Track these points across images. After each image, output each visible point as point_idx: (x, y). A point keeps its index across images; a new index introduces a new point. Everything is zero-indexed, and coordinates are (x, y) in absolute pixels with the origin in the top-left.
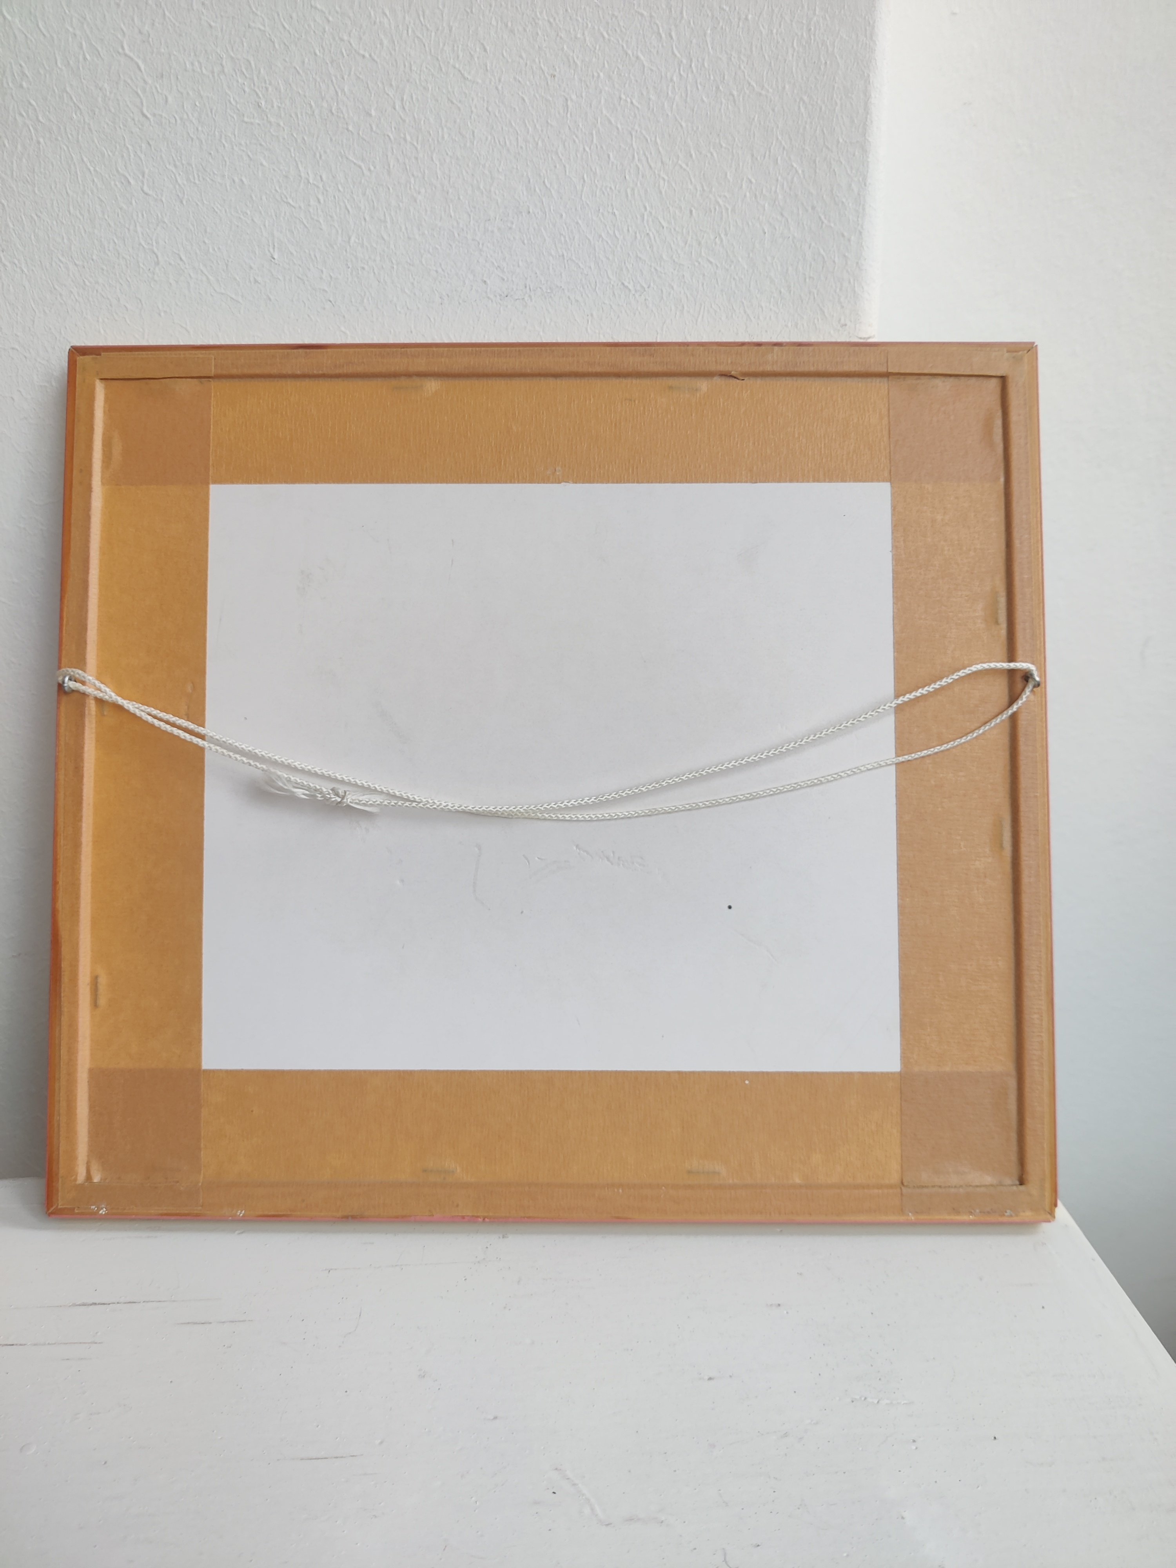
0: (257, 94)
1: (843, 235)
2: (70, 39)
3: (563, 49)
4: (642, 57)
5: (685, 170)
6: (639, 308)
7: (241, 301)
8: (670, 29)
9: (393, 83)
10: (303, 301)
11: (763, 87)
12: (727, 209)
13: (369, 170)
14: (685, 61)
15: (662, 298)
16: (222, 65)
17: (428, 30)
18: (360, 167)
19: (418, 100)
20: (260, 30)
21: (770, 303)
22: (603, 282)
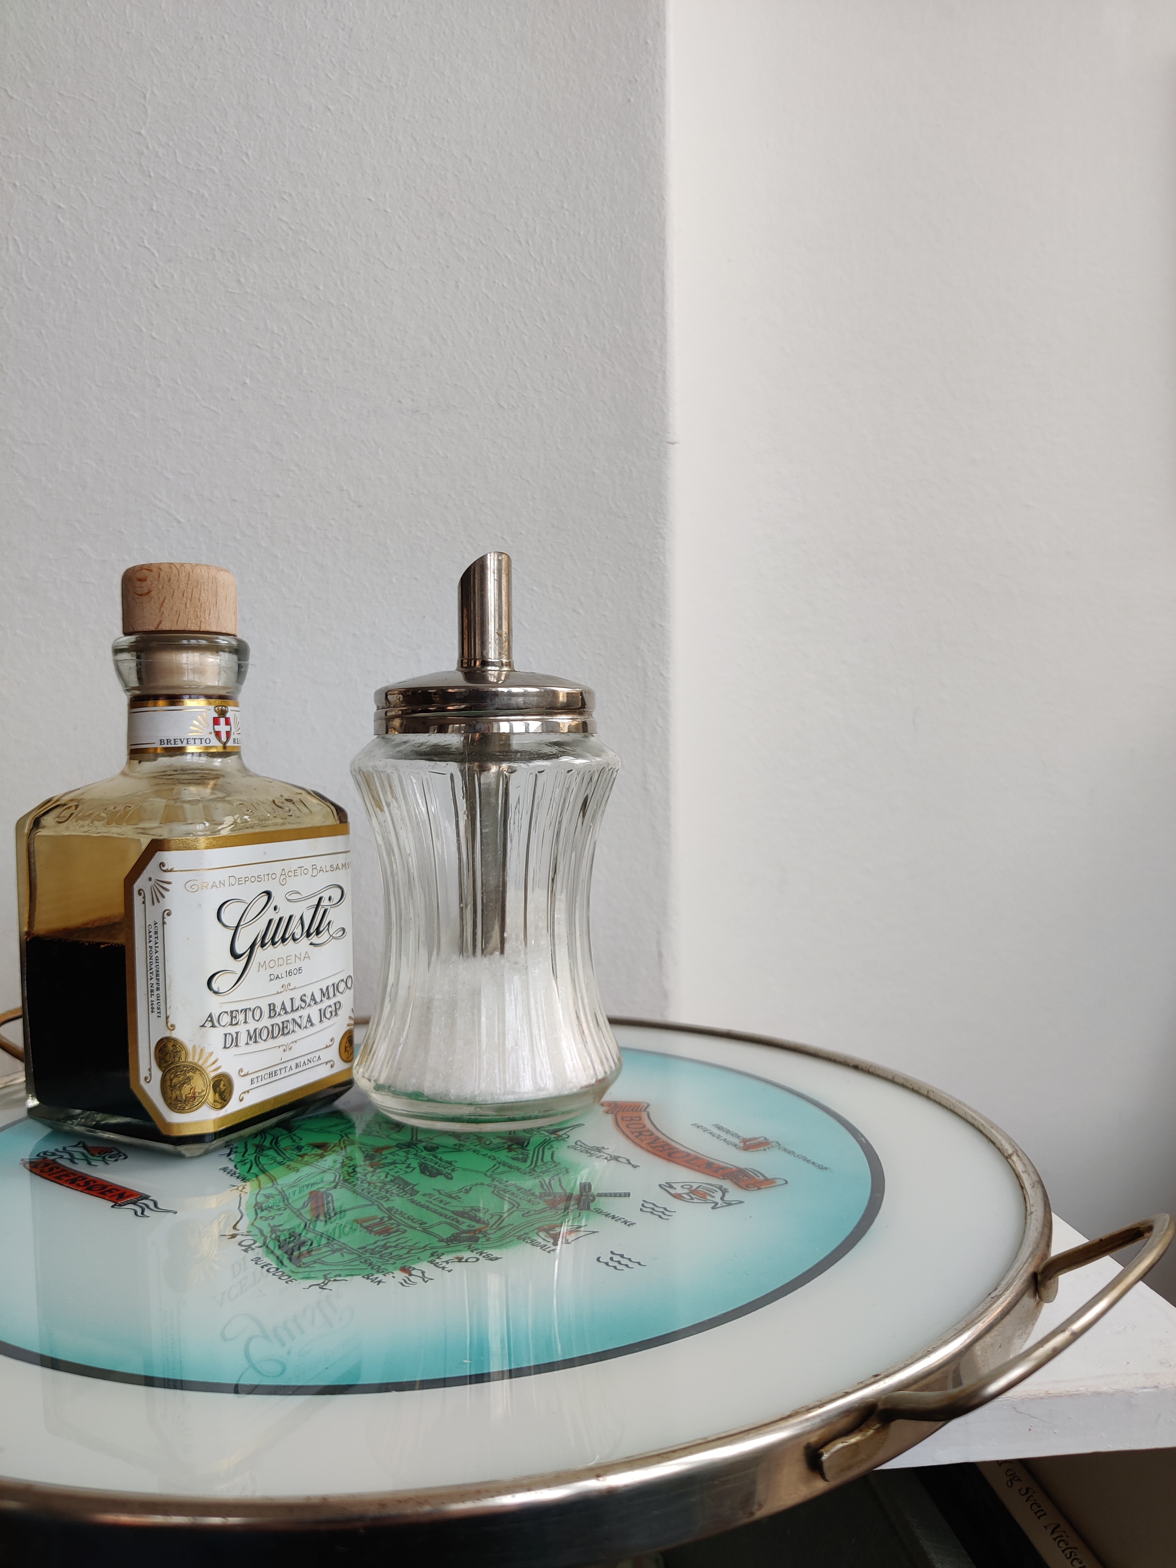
0: (239, 274)
1: (652, 373)
2: (105, 236)
3: (454, 250)
4: (509, 256)
5: (541, 329)
6: (511, 421)
7: (219, 411)
8: (528, 239)
9: (336, 269)
10: (267, 414)
11: (592, 277)
12: (571, 355)
13: (318, 325)
14: (538, 259)
16: (214, 255)
17: (361, 236)
18: (310, 323)
19: (353, 281)
20: (243, 233)
21: (604, 418)
22: (485, 403)
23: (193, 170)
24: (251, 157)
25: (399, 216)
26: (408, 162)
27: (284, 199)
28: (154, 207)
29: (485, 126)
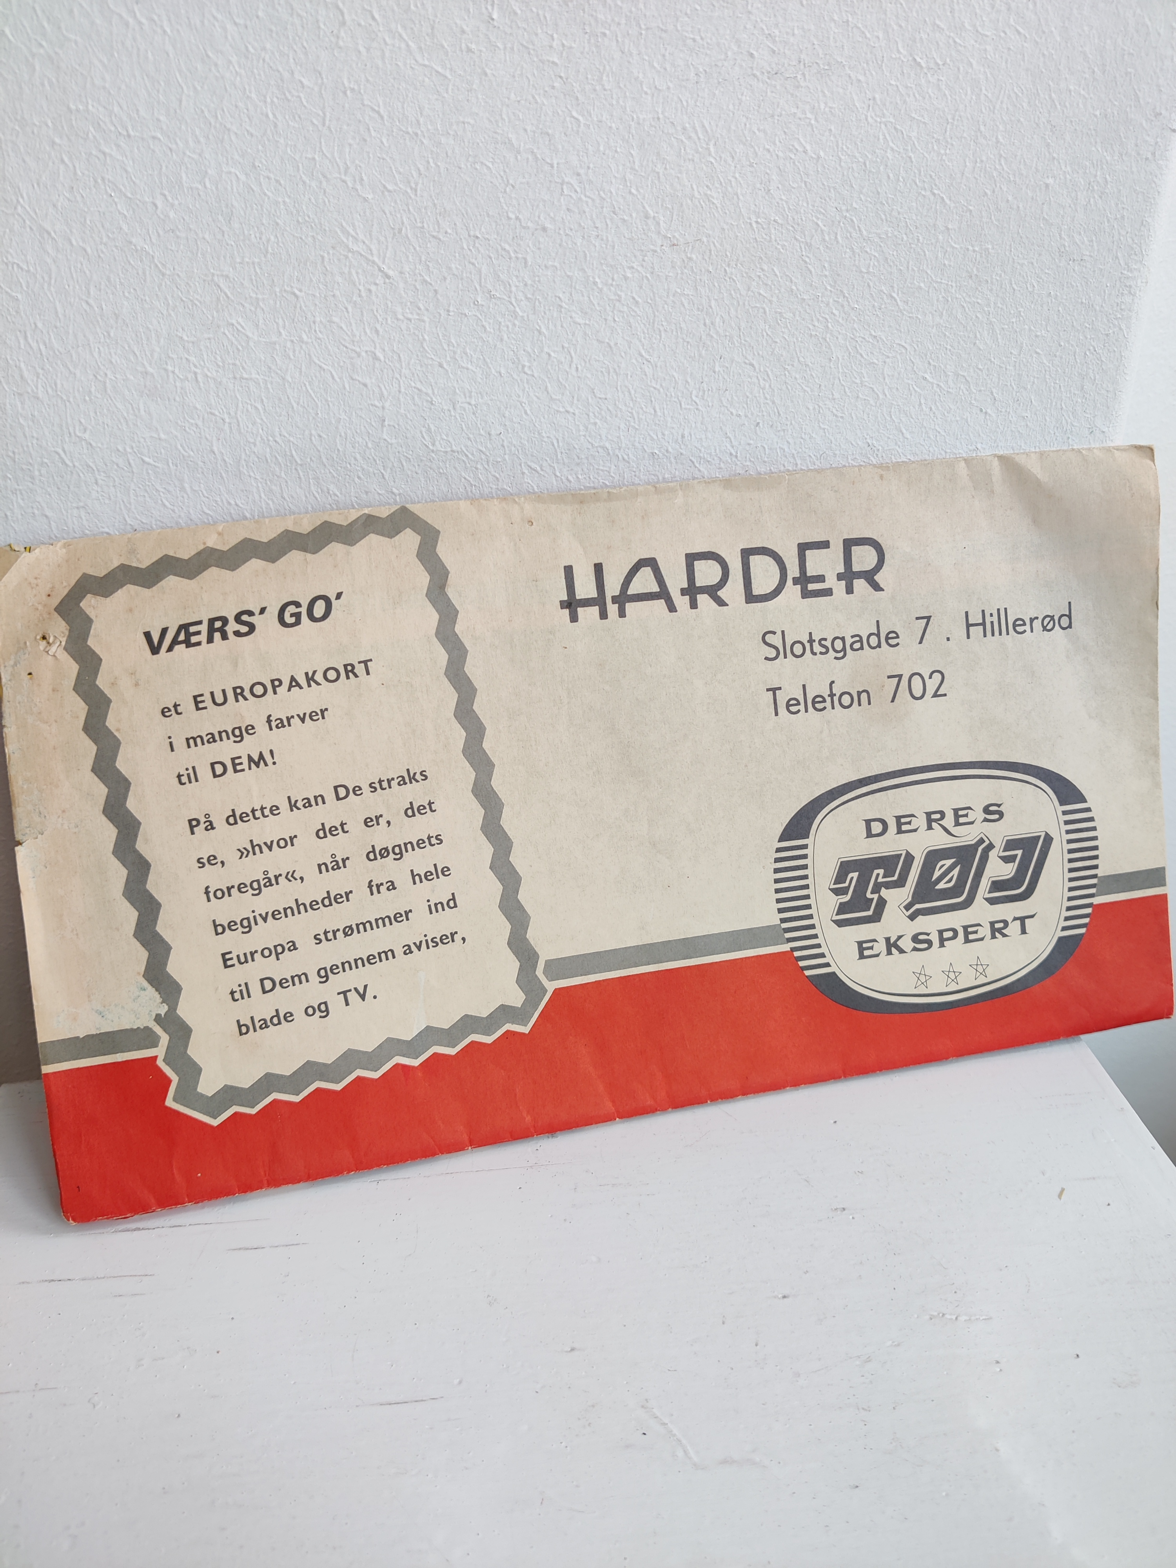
6: (930, 91)
7: (448, 74)
10: (527, 77)
15: (958, 78)
21: (1080, 86)
22: (891, 57)
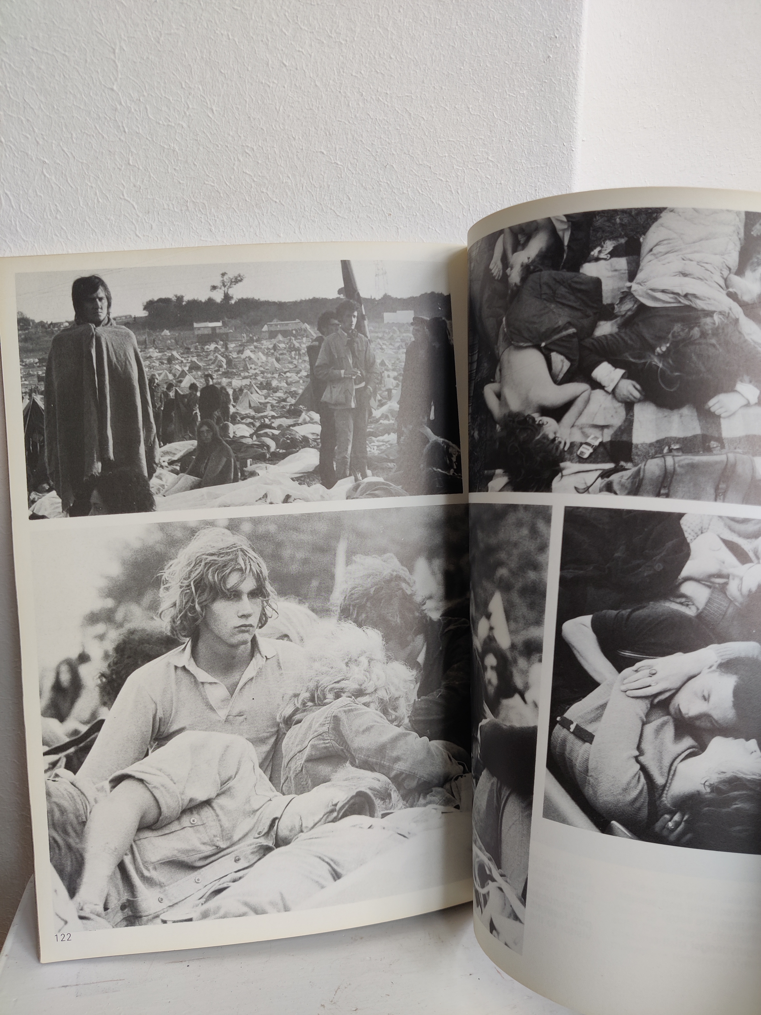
0: (210, 224)
2: (89, 190)
3: (395, 200)
4: (441, 204)
8: (458, 189)
9: (294, 218)
14: (465, 207)
16: (187, 206)
17: (315, 187)
19: (309, 228)
20: (212, 186)
23: (164, 125)
24: (215, 112)
25: (347, 168)
26: (355, 116)
27: (248, 153)
28: (131, 163)
29: (423, 82)
